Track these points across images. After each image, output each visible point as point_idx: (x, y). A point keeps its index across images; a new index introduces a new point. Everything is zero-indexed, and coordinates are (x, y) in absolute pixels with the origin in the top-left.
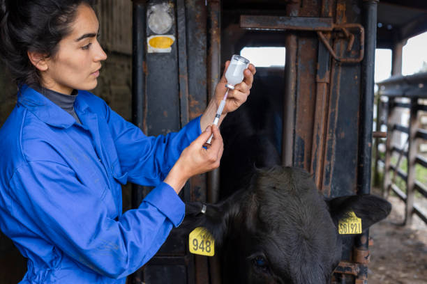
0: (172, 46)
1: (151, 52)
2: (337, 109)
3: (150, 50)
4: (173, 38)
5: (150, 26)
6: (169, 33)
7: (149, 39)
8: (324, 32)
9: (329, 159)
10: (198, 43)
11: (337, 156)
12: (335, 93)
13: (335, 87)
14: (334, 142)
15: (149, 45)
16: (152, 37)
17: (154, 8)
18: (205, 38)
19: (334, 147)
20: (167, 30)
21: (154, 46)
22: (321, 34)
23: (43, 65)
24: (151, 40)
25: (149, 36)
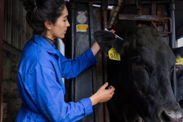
0: (87, 29)
1: (78, 31)
3: (78, 30)
4: (87, 26)
5: (77, 20)
6: (85, 24)
7: (77, 26)
8: (154, 22)
10: (98, 28)
15: (77, 28)
17: (79, 12)
18: (100, 26)
20: (85, 22)
21: (79, 29)
23: (50, 27)
24: (78, 26)
25: (77, 25)
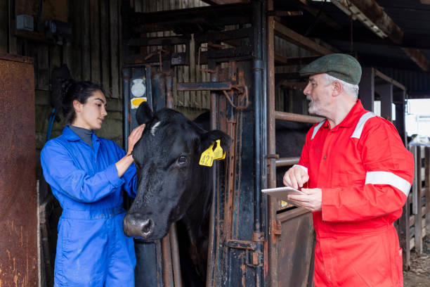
2: (241, 140)
3: (133, 107)
4: (146, 99)
5: (132, 92)
6: (144, 96)
7: (132, 100)
8: (227, 91)
9: (238, 173)
11: (242, 170)
12: (239, 129)
13: (239, 126)
14: (240, 161)
15: (132, 104)
16: (133, 99)
17: (134, 81)
19: (240, 164)
20: (143, 94)
21: (135, 105)
22: (225, 92)
